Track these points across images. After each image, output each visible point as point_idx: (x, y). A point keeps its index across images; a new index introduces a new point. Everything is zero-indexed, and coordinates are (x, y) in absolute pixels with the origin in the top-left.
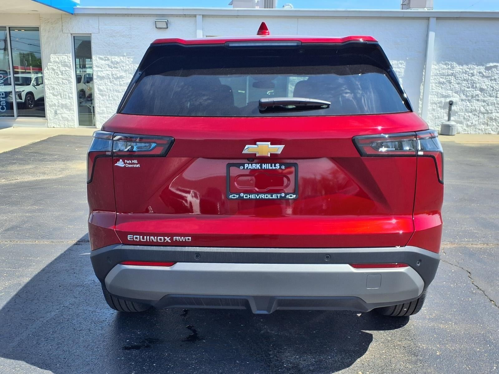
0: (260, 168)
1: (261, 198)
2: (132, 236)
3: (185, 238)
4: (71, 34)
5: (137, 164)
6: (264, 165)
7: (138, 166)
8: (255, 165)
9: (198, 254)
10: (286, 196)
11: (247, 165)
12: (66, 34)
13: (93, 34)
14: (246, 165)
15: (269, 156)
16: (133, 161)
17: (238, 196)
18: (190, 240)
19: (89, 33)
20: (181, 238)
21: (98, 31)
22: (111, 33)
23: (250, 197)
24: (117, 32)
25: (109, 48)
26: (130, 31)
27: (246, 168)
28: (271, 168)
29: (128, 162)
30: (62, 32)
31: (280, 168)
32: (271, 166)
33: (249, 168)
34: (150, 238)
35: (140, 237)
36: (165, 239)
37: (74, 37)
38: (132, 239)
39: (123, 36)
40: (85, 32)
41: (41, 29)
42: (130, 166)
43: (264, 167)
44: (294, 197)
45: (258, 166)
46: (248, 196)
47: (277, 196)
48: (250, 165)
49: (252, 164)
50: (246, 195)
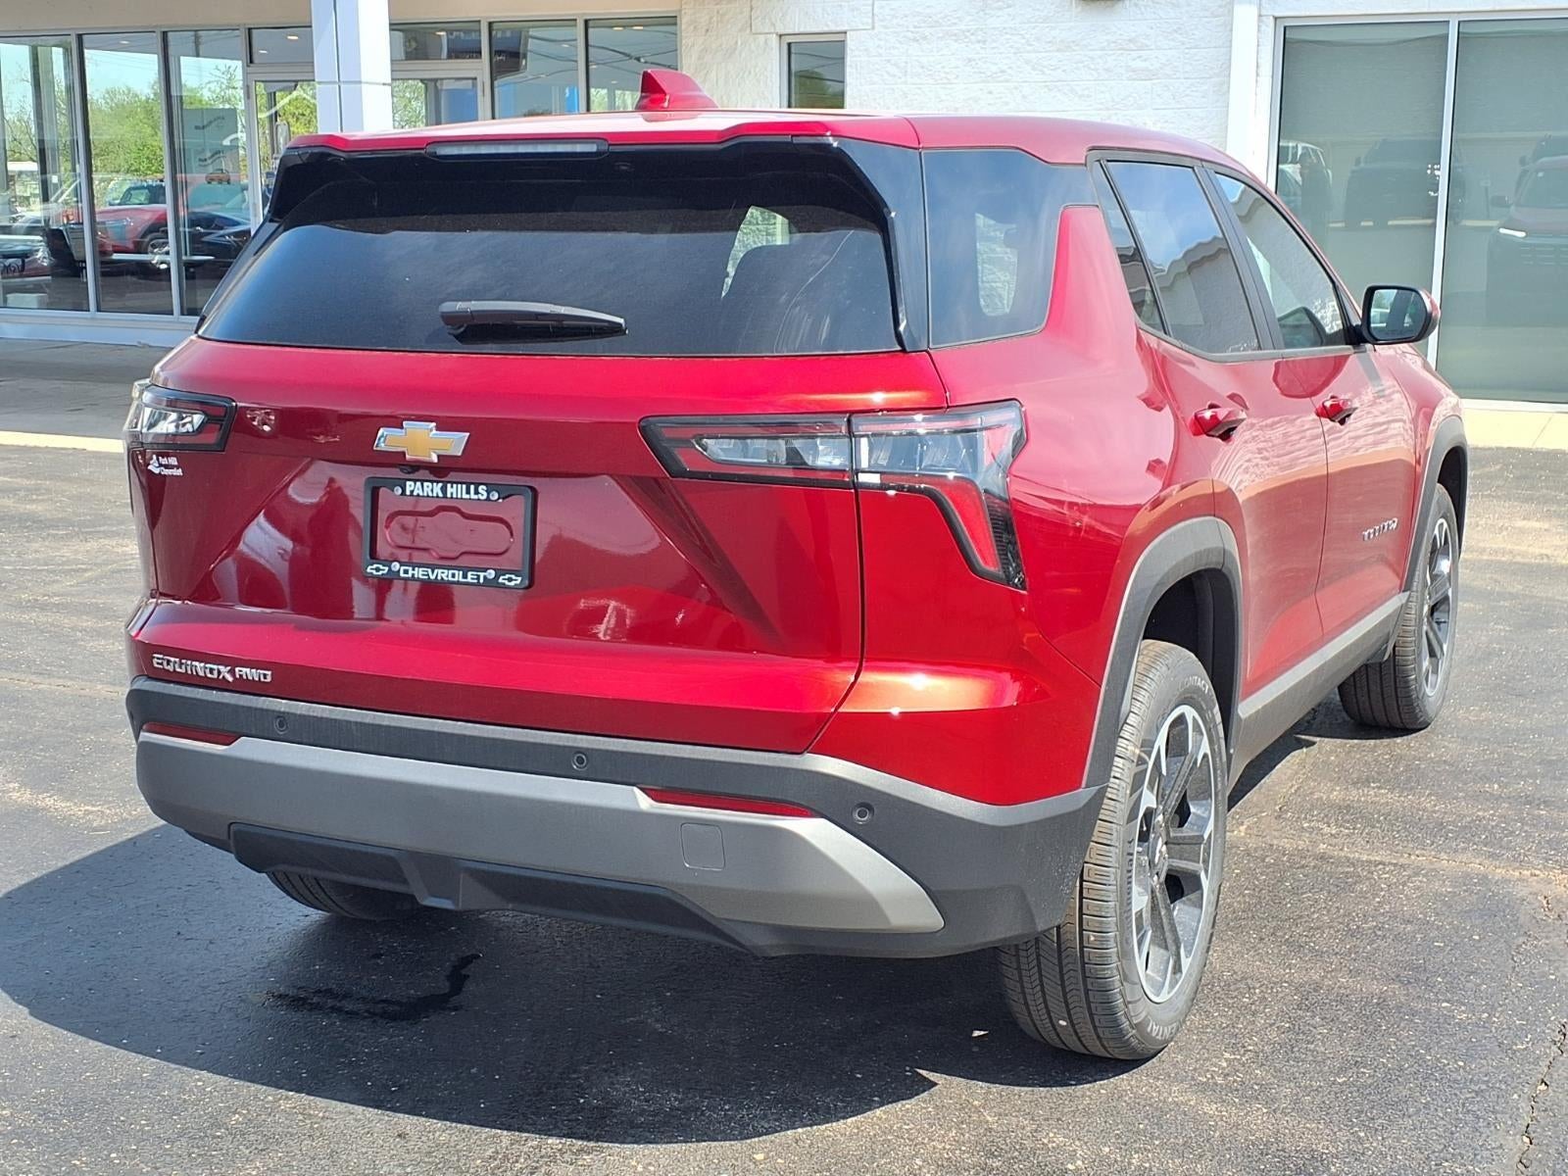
0: (441, 495)
1: (439, 578)
4: (781, 36)
6: (452, 487)
8: (430, 484)
9: (282, 718)
10: (497, 577)
11: (412, 483)
12: (762, 38)
13: (852, 33)
14: (408, 483)
15: (435, 460)
17: (386, 569)
18: (269, 679)
19: (839, 29)
21: (870, 21)
22: (915, 27)
23: (413, 575)
24: (937, 22)
25: (905, 83)
26: (981, 13)
27: (408, 493)
28: (467, 496)
30: (748, 31)
31: (488, 497)
32: (468, 492)
33: (415, 493)
37: (789, 44)
39: (955, 35)
40: (827, 25)
41: (684, 21)
43: (452, 494)
44: (518, 582)
45: (437, 488)
46: (411, 572)
47: (479, 576)
48: (419, 484)
49: (422, 481)
50: (406, 568)
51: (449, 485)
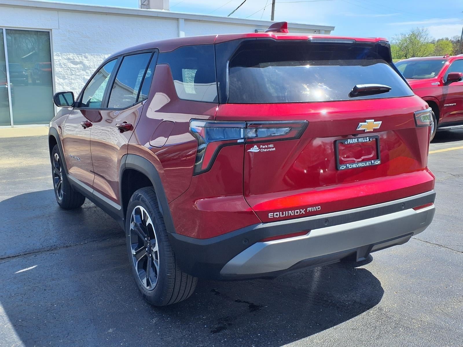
0: (357, 142)
1: (359, 166)
2: (273, 214)
3: (316, 207)
5: (273, 148)
7: (274, 149)
8: (354, 139)
9: (327, 219)
10: (374, 162)
14: (348, 140)
15: (373, 131)
16: (269, 146)
17: (345, 166)
18: (320, 209)
20: (313, 208)
23: (353, 167)
27: (348, 143)
29: (264, 147)
31: (370, 140)
32: (364, 140)
33: (350, 143)
34: (288, 213)
35: (280, 214)
36: (301, 212)
38: (272, 216)
42: (266, 150)
43: (360, 141)
44: (379, 162)
45: (356, 140)
46: (352, 166)
47: (369, 163)
48: (351, 140)
49: (352, 139)
50: (351, 165)
51: (359, 139)
